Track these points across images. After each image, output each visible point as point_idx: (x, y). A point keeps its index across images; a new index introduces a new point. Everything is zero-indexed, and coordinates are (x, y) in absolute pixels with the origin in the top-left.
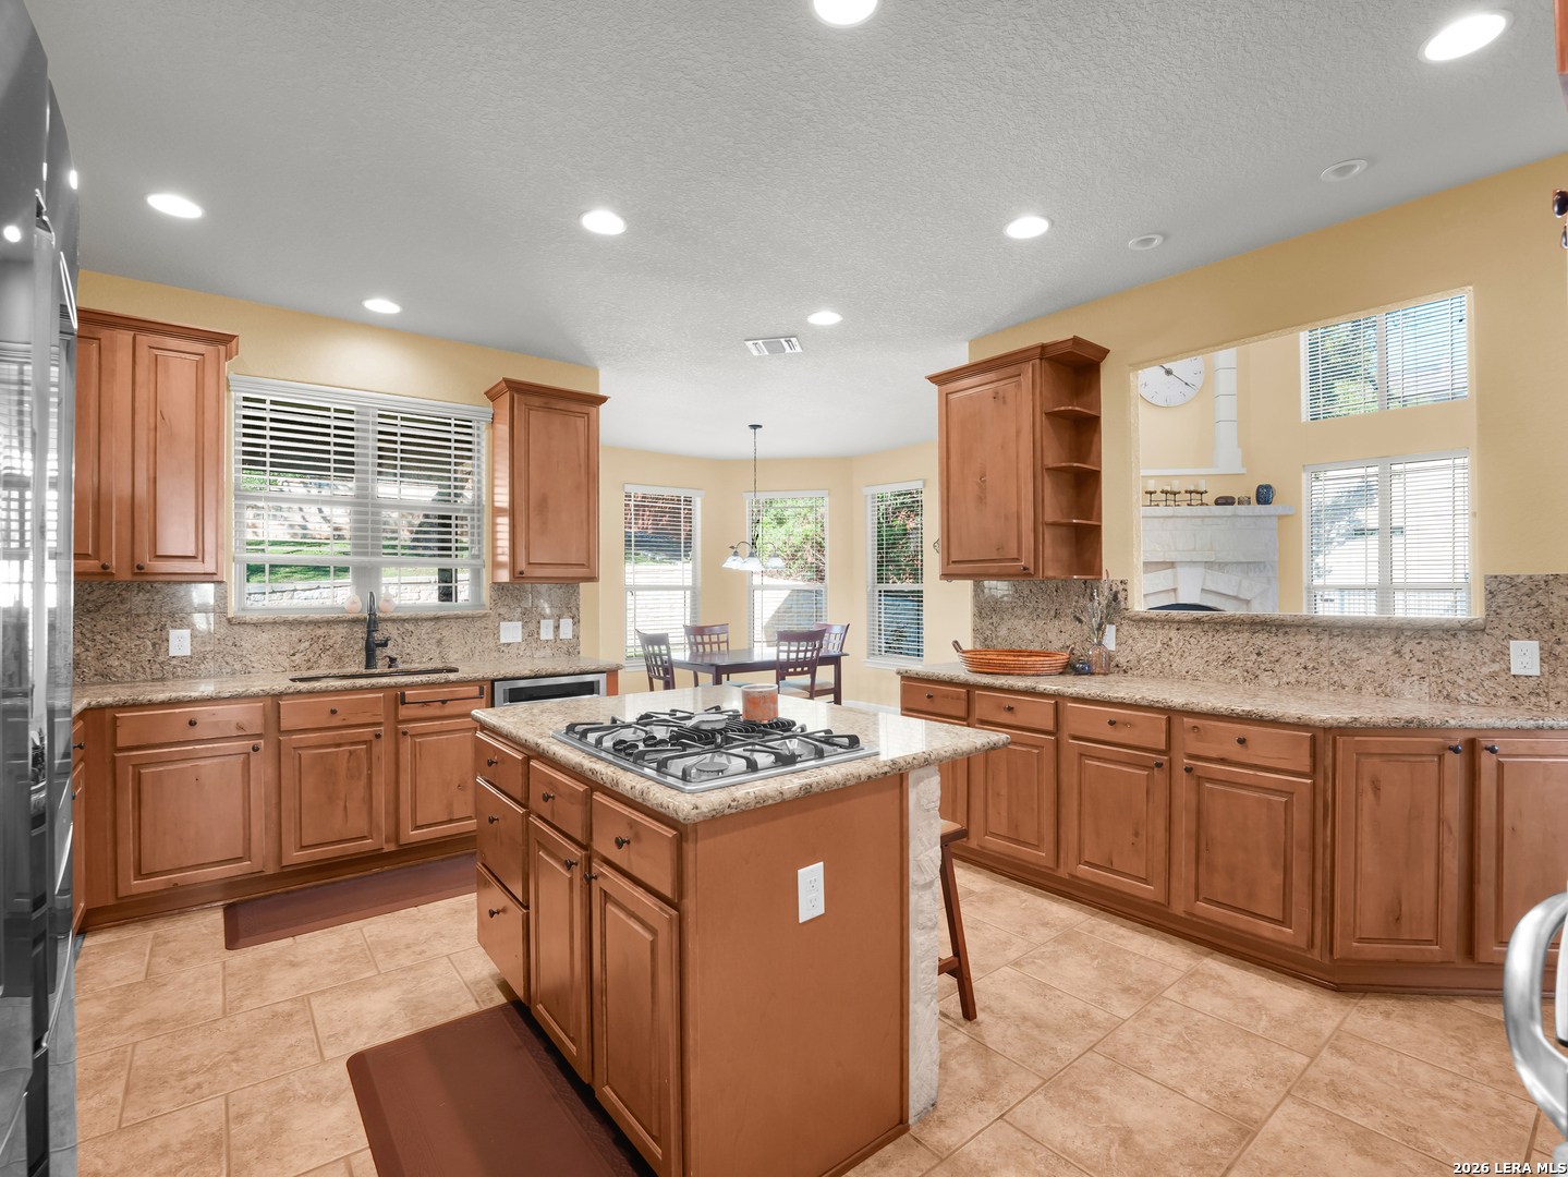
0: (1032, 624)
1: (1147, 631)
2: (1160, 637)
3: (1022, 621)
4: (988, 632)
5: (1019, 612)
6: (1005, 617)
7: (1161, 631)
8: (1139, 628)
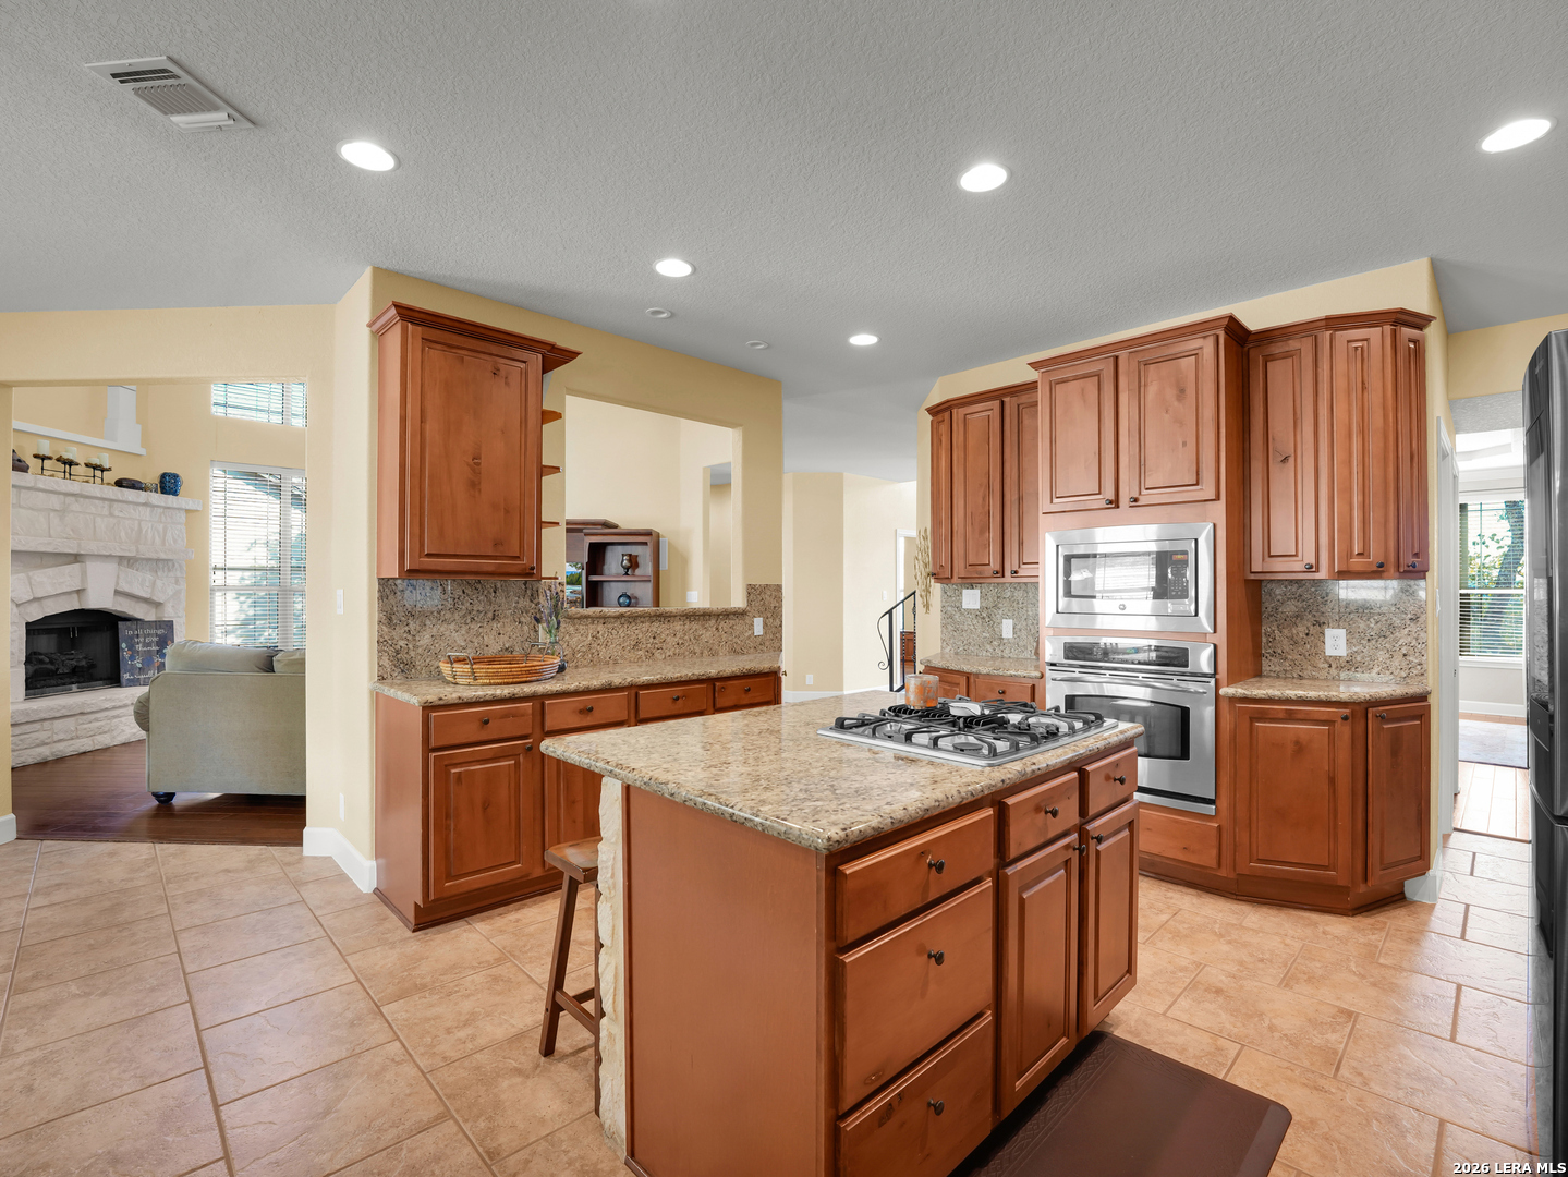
0: (464, 628)
1: (581, 627)
2: (591, 631)
3: (452, 626)
4: (402, 643)
5: (448, 615)
6: (428, 623)
7: (591, 626)
8: (574, 625)
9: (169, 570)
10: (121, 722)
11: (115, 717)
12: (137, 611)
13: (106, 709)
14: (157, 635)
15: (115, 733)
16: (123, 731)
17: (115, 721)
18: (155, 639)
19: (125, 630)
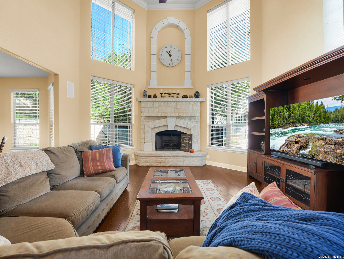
9: (195, 120)
10: (168, 160)
11: (167, 159)
12: (184, 131)
13: (163, 156)
14: (188, 138)
15: (166, 163)
16: (169, 163)
17: (167, 160)
18: (188, 139)
19: (183, 136)
